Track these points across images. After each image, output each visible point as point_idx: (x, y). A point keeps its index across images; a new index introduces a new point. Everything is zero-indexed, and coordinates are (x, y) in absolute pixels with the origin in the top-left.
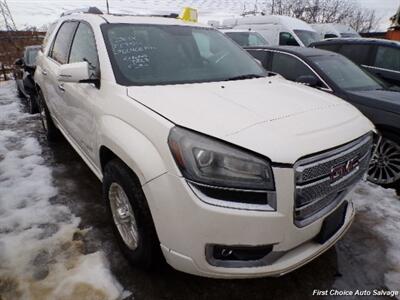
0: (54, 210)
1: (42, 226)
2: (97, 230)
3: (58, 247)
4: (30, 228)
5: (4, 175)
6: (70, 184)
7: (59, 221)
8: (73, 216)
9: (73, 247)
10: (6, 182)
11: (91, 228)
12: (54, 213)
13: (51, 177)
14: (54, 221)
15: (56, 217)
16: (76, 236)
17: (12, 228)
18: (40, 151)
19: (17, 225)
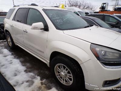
0: (28, 75)
1: (27, 81)
2: (47, 80)
3: (38, 89)
4: (23, 83)
5: (2, 64)
6: (28, 65)
7: (32, 79)
8: (36, 76)
9: (43, 88)
10: (4, 67)
11: (45, 80)
12: (29, 76)
13: (20, 63)
14: (30, 79)
15: (31, 77)
16: (42, 84)
17: (16, 84)
18: (11, 54)
19: (17, 83)
